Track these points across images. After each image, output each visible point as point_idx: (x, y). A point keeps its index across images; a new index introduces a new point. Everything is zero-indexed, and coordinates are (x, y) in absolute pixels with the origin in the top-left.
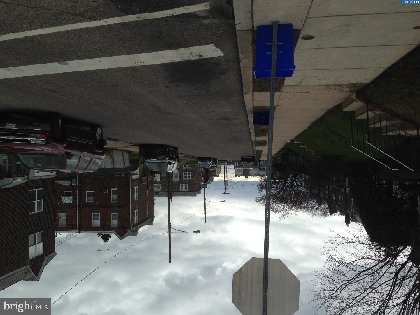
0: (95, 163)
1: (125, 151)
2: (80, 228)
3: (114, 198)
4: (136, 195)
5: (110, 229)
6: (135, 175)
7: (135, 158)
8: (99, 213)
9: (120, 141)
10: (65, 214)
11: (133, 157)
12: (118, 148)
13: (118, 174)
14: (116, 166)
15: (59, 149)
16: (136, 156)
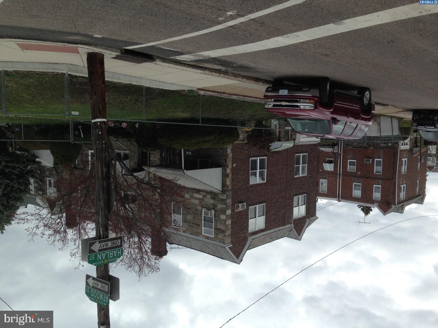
0: (361, 130)
1: (394, 117)
2: (340, 197)
3: (378, 169)
4: (404, 169)
5: (373, 202)
6: (404, 145)
7: (406, 126)
8: (361, 184)
9: (389, 106)
10: (326, 180)
11: (404, 124)
12: (386, 114)
13: (384, 144)
14: (383, 134)
15: (325, 114)
16: (408, 123)
